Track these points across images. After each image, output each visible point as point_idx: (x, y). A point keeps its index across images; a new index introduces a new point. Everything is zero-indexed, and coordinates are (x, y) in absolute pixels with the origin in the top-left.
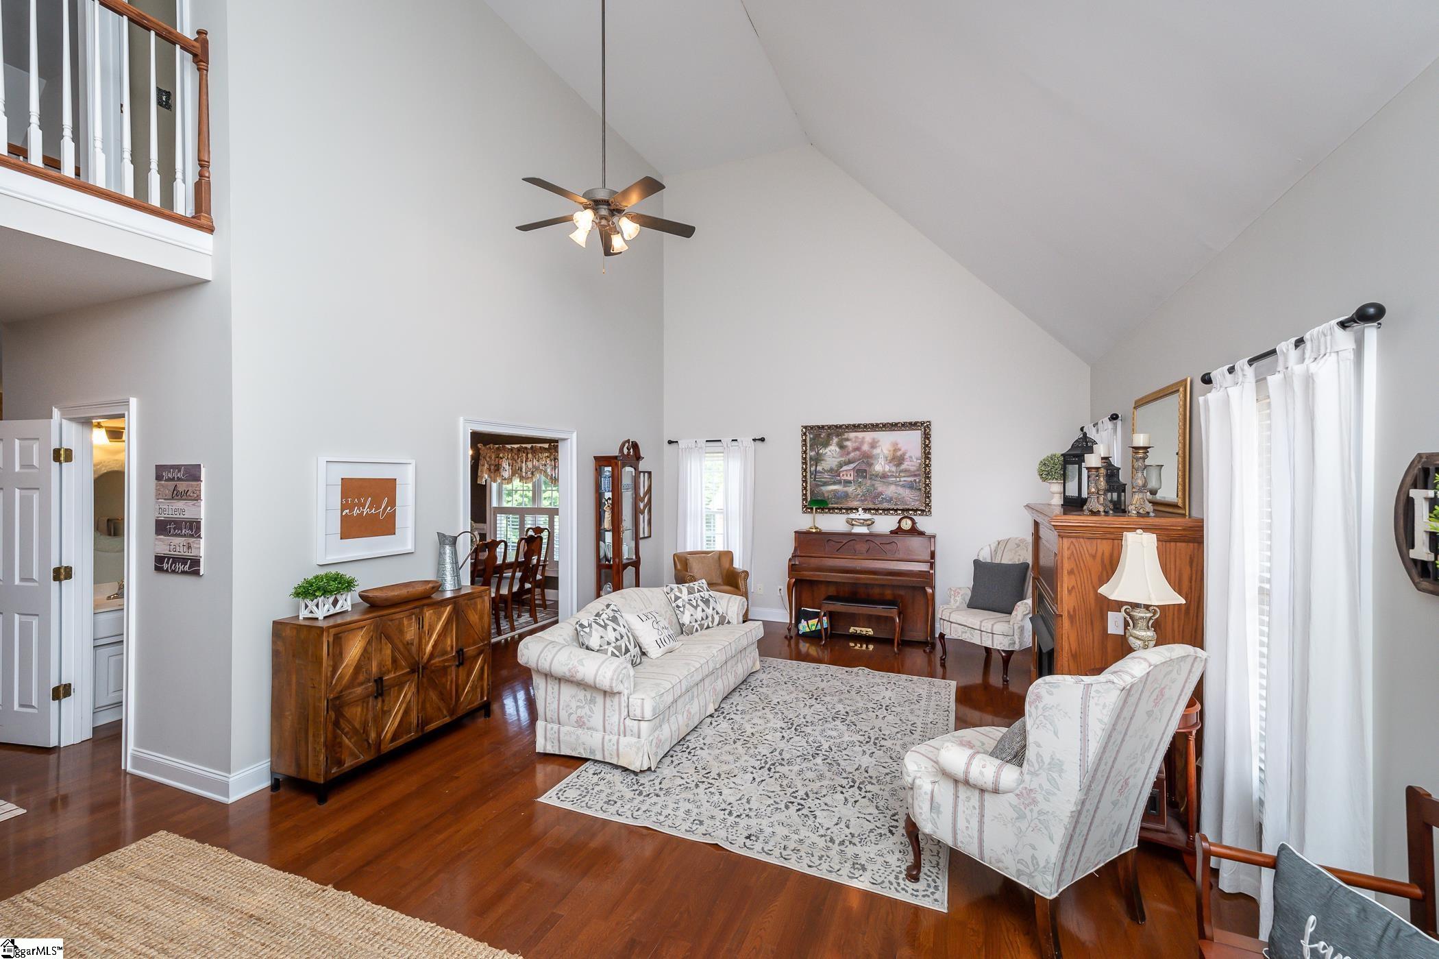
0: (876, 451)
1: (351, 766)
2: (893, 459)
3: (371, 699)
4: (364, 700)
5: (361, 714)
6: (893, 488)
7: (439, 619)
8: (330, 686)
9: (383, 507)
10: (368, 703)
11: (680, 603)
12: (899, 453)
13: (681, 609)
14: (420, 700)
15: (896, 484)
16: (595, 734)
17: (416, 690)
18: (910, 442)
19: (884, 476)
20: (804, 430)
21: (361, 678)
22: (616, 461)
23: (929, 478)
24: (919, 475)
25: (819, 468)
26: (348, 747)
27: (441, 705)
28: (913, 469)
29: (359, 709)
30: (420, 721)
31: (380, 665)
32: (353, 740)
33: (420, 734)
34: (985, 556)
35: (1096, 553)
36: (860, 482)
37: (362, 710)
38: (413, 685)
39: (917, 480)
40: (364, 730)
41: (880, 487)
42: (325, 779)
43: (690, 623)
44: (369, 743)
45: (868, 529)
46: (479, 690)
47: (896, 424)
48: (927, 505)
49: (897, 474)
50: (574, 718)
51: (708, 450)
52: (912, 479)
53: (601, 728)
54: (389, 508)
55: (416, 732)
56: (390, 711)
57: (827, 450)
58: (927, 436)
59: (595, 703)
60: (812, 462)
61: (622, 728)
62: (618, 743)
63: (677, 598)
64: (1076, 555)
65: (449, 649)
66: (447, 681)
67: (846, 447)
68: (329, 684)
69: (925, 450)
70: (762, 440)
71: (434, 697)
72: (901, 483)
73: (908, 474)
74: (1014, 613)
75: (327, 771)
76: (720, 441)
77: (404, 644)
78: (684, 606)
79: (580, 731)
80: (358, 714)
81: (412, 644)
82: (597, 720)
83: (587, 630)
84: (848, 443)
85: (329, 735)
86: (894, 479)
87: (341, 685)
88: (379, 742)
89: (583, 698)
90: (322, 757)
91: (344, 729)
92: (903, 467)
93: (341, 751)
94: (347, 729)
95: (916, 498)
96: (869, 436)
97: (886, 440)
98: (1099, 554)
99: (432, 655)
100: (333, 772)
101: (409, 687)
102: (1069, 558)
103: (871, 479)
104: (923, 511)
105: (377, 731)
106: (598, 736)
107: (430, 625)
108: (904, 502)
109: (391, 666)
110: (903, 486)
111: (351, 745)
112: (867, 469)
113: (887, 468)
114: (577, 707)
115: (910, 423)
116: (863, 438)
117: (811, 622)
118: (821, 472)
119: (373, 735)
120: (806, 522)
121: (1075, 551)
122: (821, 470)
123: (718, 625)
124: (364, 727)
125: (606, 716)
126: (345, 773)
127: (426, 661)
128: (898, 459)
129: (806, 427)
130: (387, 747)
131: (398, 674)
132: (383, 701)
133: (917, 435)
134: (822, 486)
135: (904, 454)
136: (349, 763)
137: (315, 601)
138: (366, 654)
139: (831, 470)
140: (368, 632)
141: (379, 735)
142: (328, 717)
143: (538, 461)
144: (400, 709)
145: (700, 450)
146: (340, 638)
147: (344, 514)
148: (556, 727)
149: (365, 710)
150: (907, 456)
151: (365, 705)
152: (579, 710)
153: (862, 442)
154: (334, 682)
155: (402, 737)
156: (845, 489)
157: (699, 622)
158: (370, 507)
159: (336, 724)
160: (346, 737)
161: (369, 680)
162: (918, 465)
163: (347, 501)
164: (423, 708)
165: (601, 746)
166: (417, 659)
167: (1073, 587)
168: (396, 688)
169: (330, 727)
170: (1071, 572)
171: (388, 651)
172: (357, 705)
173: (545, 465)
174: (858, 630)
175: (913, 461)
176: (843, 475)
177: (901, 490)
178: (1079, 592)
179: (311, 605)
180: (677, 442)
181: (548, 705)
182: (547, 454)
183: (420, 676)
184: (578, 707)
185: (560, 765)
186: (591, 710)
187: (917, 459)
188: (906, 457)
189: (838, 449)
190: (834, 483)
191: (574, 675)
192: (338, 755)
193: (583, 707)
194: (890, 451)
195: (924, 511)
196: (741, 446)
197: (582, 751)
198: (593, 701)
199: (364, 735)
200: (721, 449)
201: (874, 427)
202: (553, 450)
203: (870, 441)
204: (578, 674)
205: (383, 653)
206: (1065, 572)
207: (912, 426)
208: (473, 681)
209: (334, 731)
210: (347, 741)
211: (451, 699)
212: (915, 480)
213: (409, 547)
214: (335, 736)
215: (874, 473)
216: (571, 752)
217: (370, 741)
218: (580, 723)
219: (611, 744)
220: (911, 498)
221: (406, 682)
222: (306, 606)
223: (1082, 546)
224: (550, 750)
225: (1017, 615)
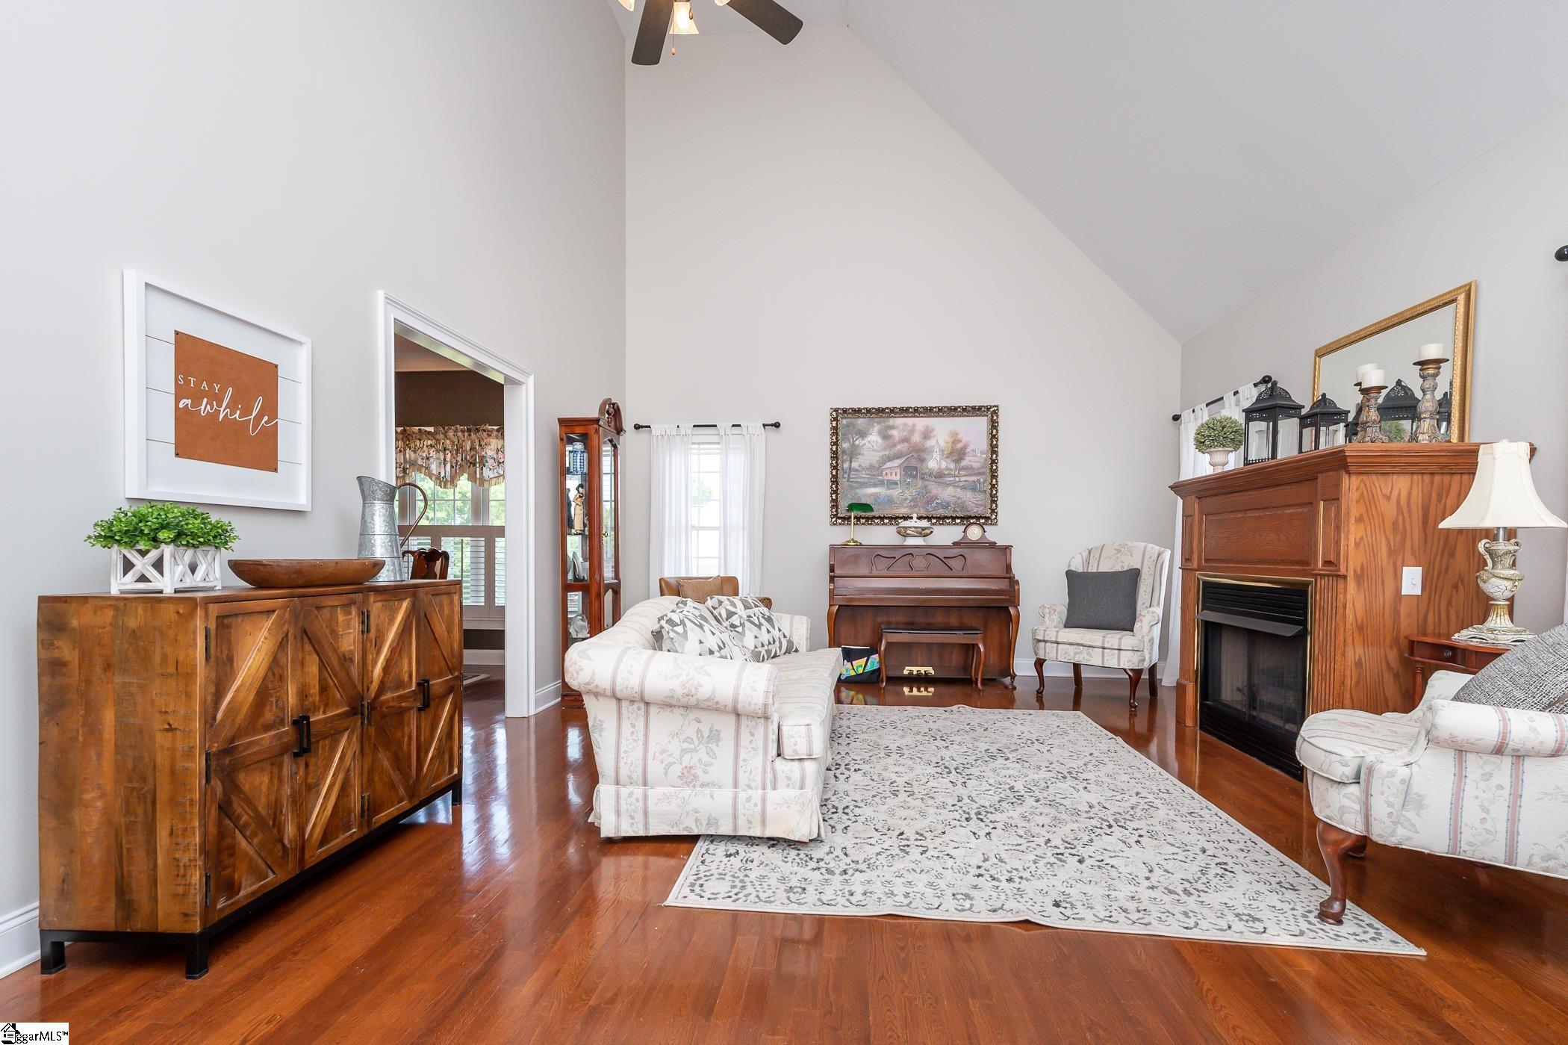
0: (930, 443)
1: (253, 893)
2: (951, 453)
3: (287, 759)
4: (274, 760)
5: (269, 789)
6: (950, 490)
7: (392, 620)
8: (212, 726)
9: (254, 414)
10: (280, 766)
11: (735, 620)
12: (959, 446)
13: (740, 629)
14: (366, 768)
15: (953, 484)
16: (717, 792)
17: (359, 747)
18: (975, 429)
19: (940, 475)
20: (834, 413)
21: (269, 716)
22: (596, 426)
23: (996, 477)
24: (984, 473)
25: (855, 465)
26: (247, 854)
27: (396, 777)
28: (976, 465)
29: (266, 779)
30: (366, 807)
31: (303, 694)
32: (256, 841)
33: (366, 831)
34: (1078, 566)
35: (1391, 493)
36: (909, 484)
37: (271, 780)
38: (355, 738)
39: (982, 480)
40: (274, 821)
41: (935, 489)
42: (204, 921)
43: (756, 647)
44: (283, 845)
45: (924, 540)
46: (447, 756)
47: (955, 409)
48: (993, 511)
49: (956, 473)
50: (676, 770)
51: (696, 439)
52: (974, 478)
53: (731, 781)
54: (266, 418)
55: (360, 827)
56: (318, 785)
57: (865, 441)
58: (994, 425)
59: (718, 740)
60: (845, 457)
61: (769, 776)
62: (764, 801)
63: (730, 614)
64: (1366, 496)
65: (406, 678)
66: (403, 736)
67: (891, 436)
68: (209, 720)
69: (992, 442)
70: (777, 425)
71: (386, 763)
72: (961, 484)
73: (970, 472)
74: (1137, 626)
75: (207, 908)
76: (715, 426)
77: (340, 659)
78: (742, 625)
79: (687, 792)
80: (264, 788)
81: (351, 660)
82: (721, 768)
83: (680, 629)
84: (894, 432)
85: (212, 829)
86: (952, 479)
87: (233, 724)
88: (302, 846)
89: (693, 735)
90: (196, 878)
91: (239, 818)
92: (963, 463)
93: (234, 865)
94: (245, 818)
95: (980, 503)
96: (921, 423)
97: (943, 429)
98: (1395, 494)
99: (382, 688)
100: (219, 907)
101: (349, 738)
102: (1358, 501)
103: (923, 478)
104: (987, 518)
105: (299, 823)
106: (725, 796)
107: (378, 630)
108: (963, 507)
109: (317, 698)
110: (963, 488)
111: (251, 852)
112: (918, 466)
113: (944, 465)
114: (682, 751)
115: (974, 408)
116: (914, 425)
117: (855, 663)
118: (857, 470)
119: (290, 830)
120: (842, 535)
121: (1365, 492)
122: (857, 468)
123: (784, 654)
124: (275, 814)
125: (741, 758)
126: (244, 908)
127: (373, 695)
128: (957, 453)
129: (836, 410)
130: (316, 855)
131: (329, 715)
132: (307, 765)
133: (982, 423)
134: (857, 488)
135: (965, 447)
136: (248, 888)
137: (154, 554)
138: (275, 671)
139: (871, 467)
140: (279, 623)
141: (301, 829)
142: (209, 791)
143: (415, 452)
144: (335, 782)
145: (685, 438)
146: (228, 627)
147: (181, 405)
148: (639, 791)
149: (276, 782)
150: (969, 449)
151: (275, 771)
152: (687, 757)
153: (912, 431)
154: (219, 716)
155: (337, 837)
156: (889, 492)
157: (766, 647)
158: (232, 406)
159: (225, 809)
160: (244, 836)
161: (282, 720)
162: (983, 461)
163: (187, 382)
164: (369, 783)
165: (730, 810)
166: (360, 689)
167: (1362, 538)
168: (327, 742)
169: (214, 812)
170: (1360, 519)
171: (313, 669)
172: (262, 770)
173: (428, 458)
174: (915, 670)
175: (977, 456)
176: (886, 474)
177: (959, 493)
178: (1369, 545)
179: (142, 564)
180: (649, 427)
181: (622, 755)
182: (429, 442)
183: (366, 722)
184: (684, 751)
185: (647, 854)
186: (711, 753)
187: (982, 453)
188: (967, 451)
189: (880, 440)
190: (875, 485)
191: (694, 692)
192: (228, 871)
193: (695, 750)
194: (947, 443)
195: (989, 518)
196: (745, 432)
197: (692, 825)
198: (714, 737)
199: (275, 831)
200: (715, 439)
201: (928, 412)
202: (442, 436)
203: (923, 429)
204: (700, 689)
205: (306, 669)
206: (1352, 520)
207: (976, 411)
208: (440, 740)
209: (220, 823)
210: (244, 843)
211: (410, 766)
212: (979, 480)
213: (301, 500)
214: (222, 834)
215: (926, 471)
216: (669, 828)
217: (286, 842)
218: (688, 778)
219: (752, 803)
220: (974, 502)
221: (341, 732)
222: (128, 566)
223: (1374, 484)
224: (627, 831)
225: (1141, 627)
